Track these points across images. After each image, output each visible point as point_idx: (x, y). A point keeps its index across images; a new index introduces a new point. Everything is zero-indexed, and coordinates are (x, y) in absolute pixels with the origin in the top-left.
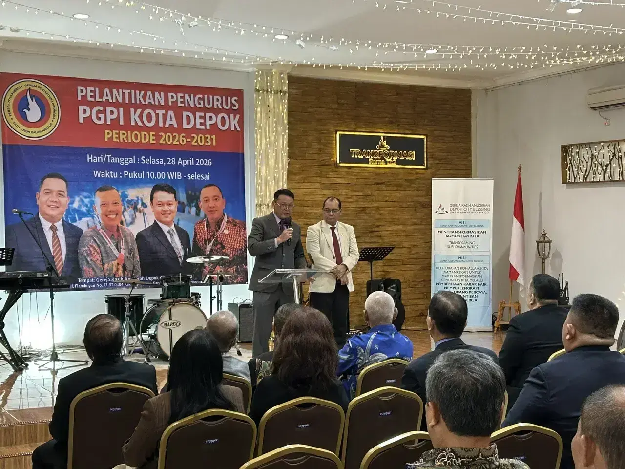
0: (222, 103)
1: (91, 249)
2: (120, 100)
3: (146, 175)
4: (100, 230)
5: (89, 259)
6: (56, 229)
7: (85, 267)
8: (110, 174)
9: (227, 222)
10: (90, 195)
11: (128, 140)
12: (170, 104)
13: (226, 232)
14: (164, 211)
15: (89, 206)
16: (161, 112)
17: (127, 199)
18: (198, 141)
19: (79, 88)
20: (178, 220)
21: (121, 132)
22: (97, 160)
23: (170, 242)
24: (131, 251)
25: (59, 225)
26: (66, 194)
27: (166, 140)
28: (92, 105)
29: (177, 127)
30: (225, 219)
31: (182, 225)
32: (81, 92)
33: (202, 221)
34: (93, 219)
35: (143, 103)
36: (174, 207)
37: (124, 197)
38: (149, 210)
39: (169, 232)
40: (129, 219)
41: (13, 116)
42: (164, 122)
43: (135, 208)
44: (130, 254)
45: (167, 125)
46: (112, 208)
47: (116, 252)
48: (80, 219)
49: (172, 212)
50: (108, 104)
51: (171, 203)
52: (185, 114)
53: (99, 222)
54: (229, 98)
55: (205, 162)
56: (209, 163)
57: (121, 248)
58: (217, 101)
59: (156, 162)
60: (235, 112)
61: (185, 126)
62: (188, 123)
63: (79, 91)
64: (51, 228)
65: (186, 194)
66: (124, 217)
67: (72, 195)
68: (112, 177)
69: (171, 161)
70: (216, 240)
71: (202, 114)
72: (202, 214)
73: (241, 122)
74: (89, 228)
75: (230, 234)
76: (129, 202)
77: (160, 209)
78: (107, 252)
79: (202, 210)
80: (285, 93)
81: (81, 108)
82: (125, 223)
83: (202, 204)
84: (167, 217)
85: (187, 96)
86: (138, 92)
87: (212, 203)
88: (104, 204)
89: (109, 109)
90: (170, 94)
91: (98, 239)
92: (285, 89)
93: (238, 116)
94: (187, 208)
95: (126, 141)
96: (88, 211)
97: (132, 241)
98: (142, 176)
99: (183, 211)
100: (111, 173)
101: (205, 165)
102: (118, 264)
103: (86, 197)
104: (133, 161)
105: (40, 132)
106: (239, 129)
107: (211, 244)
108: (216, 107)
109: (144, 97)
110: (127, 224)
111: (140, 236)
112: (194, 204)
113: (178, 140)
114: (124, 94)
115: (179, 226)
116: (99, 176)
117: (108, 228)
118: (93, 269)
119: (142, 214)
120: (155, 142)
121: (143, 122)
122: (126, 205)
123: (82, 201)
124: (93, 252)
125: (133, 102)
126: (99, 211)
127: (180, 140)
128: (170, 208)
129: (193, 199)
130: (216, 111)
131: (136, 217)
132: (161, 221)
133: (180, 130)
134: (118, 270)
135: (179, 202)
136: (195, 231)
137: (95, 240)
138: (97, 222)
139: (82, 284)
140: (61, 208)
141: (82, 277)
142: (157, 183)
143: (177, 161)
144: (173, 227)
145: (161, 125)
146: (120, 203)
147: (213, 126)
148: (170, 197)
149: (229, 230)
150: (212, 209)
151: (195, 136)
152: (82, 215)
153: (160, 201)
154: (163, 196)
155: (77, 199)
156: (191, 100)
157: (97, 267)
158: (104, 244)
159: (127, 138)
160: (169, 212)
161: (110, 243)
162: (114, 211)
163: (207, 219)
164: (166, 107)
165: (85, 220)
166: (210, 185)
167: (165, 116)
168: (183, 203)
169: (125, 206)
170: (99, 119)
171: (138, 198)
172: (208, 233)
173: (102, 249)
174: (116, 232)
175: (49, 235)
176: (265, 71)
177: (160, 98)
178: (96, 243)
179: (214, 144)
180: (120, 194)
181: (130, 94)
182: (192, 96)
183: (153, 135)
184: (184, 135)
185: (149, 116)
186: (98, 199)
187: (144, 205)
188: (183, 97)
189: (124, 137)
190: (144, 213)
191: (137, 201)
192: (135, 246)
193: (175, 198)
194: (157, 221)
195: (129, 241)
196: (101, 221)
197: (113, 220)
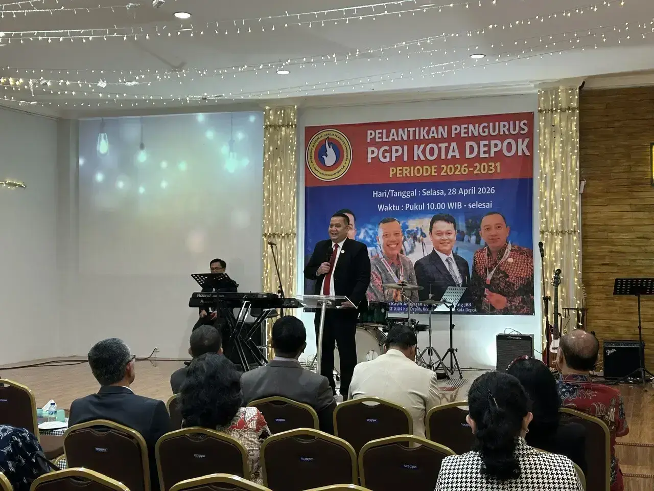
0: (509, 130)
1: (374, 276)
2: (405, 138)
3: (426, 207)
4: (381, 258)
5: (371, 285)
7: (368, 292)
8: (392, 208)
9: (512, 250)
10: (373, 226)
11: (410, 174)
12: (453, 136)
13: (511, 260)
14: (443, 240)
15: (373, 236)
16: (443, 145)
17: (407, 230)
18: (480, 170)
19: (369, 132)
20: (457, 249)
21: (405, 168)
22: (381, 195)
23: (448, 270)
24: (409, 278)
26: (354, 227)
27: (446, 171)
28: (379, 145)
30: (510, 247)
32: (370, 134)
33: (483, 250)
34: (376, 248)
35: (427, 138)
36: (453, 237)
37: (405, 227)
39: (447, 260)
40: (408, 249)
41: (314, 162)
42: (447, 155)
43: (415, 238)
44: (409, 281)
45: (449, 157)
46: (393, 238)
47: (395, 279)
49: (451, 241)
50: (394, 143)
51: (449, 232)
52: (468, 144)
53: (381, 251)
54: (517, 123)
55: (487, 190)
56: (492, 190)
57: (400, 275)
58: (504, 127)
59: (437, 193)
60: (523, 137)
61: (468, 156)
62: (471, 152)
63: (369, 134)
65: (466, 223)
66: (404, 247)
68: (394, 210)
69: (452, 191)
70: (498, 269)
71: (486, 142)
72: (483, 243)
73: (530, 146)
74: (373, 256)
75: (515, 262)
76: (409, 232)
77: (438, 238)
78: (387, 279)
79: (482, 238)
80: (573, 109)
81: (370, 150)
82: (404, 252)
83: (482, 232)
84: (446, 246)
85: (471, 127)
86: (421, 129)
87: (493, 232)
88: (387, 235)
89: (394, 148)
90: (454, 127)
91: (380, 267)
92: (574, 104)
93: (527, 140)
95: (409, 175)
96: (372, 241)
97: (410, 269)
98: (422, 207)
100: (394, 206)
101: (487, 193)
103: (370, 229)
104: (414, 193)
105: (335, 174)
106: (528, 153)
107: (492, 272)
108: (502, 133)
109: (428, 133)
111: (418, 263)
112: (474, 233)
113: (460, 171)
114: (409, 131)
115: (459, 255)
116: (383, 210)
117: (388, 257)
118: (375, 294)
119: (421, 243)
120: (436, 174)
121: (425, 157)
123: (367, 232)
125: (417, 138)
126: (381, 241)
127: (462, 170)
128: (448, 236)
129: (474, 227)
130: (502, 138)
131: (415, 245)
132: (438, 250)
133: (463, 160)
134: (397, 295)
135: (458, 231)
136: (474, 260)
137: (377, 268)
138: (379, 252)
142: (437, 213)
143: (457, 191)
144: (451, 255)
145: (443, 157)
146: (401, 234)
147: (499, 153)
148: (448, 226)
149: (514, 259)
150: (493, 237)
151: (477, 164)
153: (440, 231)
154: (442, 226)
155: (363, 231)
156: (474, 130)
157: (378, 292)
158: (385, 271)
159: (410, 173)
160: (448, 241)
161: (391, 271)
162: (394, 241)
163: (488, 248)
164: (449, 140)
166: (492, 213)
167: (447, 149)
168: (463, 232)
169: (405, 237)
170: (385, 157)
171: (417, 228)
172: (488, 262)
174: (396, 261)
177: (443, 131)
179: (499, 171)
180: (401, 225)
181: (414, 132)
182: (477, 125)
183: (435, 168)
184: (466, 165)
185: (432, 150)
186: (381, 230)
187: (424, 235)
188: (468, 128)
189: (407, 172)
190: (423, 243)
191: (417, 231)
192: (414, 274)
193: (455, 227)
194: (436, 251)
195: (408, 269)
196: (383, 251)
197: (393, 249)
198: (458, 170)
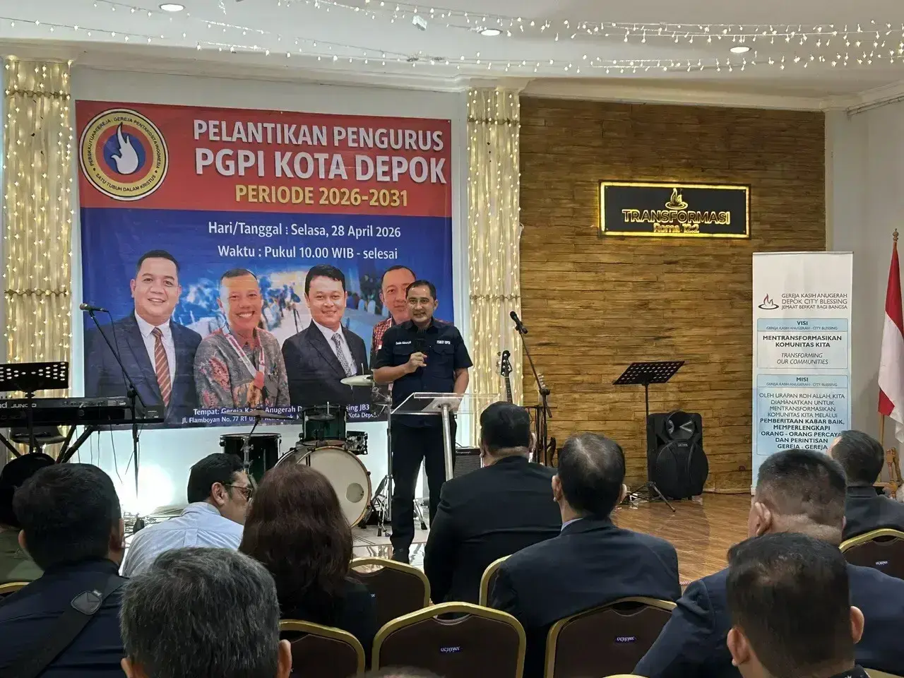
0: (417, 142)
1: (214, 364)
2: (259, 139)
3: (298, 253)
4: (227, 336)
5: (210, 380)
6: (161, 335)
7: (204, 392)
8: (243, 252)
10: (212, 282)
11: (270, 198)
12: (336, 144)
14: (326, 307)
15: (211, 298)
16: (322, 157)
17: (269, 289)
18: (379, 199)
19: (197, 122)
20: (348, 320)
21: (261, 188)
22: (223, 229)
23: (335, 353)
24: (275, 368)
25: (165, 327)
26: (176, 282)
27: (330, 197)
28: (216, 147)
29: (346, 178)
31: (352, 329)
32: (199, 127)
33: (385, 322)
34: (217, 319)
35: (295, 142)
36: (341, 301)
37: (264, 285)
38: (302, 306)
39: (333, 339)
40: (272, 320)
41: (96, 166)
42: (327, 172)
43: (282, 303)
44: (274, 372)
45: (331, 176)
46: (246, 302)
47: (251, 369)
48: (197, 319)
49: (338, 308)
50: (239, 145)
51: (336, 294)
52: (359, 158)
53: (227, 324)
54: (429, 133)
55: (390, 231)
56: (396, 233)
57: (259, 363)
58: (409, 138)
59: (314, 232)
60: (438, 154)
61: (360, 177)
62: (365, 172)
63: (196, 126)
64: (153, 332)
65: (360, 280)
66: (265, 317)
67: (185, 282)
68: (246, 255)
69: (338, 230)
71: (386, 158)
73: (447, 171)
74: (210, 332)
76: (271, 293)
77: (319, 303)
78: (238, 370)
79: (384, 306)
80: (515, 123)
81: (199, 152)
82: (265, 326)
83: (385, 296)
84: (331, 316)
85: (362, 132)
86: (286, 126)
87: (400, 295)
88: (235, 297)
89: (241, 153)
90: (336, 129)
91: (225, 350)
92: (516, 117)
93: (442, 161)
94: (361, 302)
95: (268, 201)
96: (210, 306)
97: (276, 352)
98: (292, 254)
99: (356, 307)
100: (245, 249)
101: (390, 236)
102: (255, 387)
103: (206, 287)
104: (278, 230)
105: (138, 188)
106: (443, 181)
108: (407, 147)
109: (296, 134)
110: (269, 326)
111: (288, 344)
112: (372, 296)
113: (349, 199)
114: (265, 129)
115: (350, 329)
116: (226, 254)
117: (240, 334)
118: (217, 396)
119: (292, 311)
120: (312, 202)
121: (294, 172)
122: (268, 298)
123: (200, 291)
124: (217, 369)
125: (279, 141)
126: (226, 307)
127: (353, 198)
128: (334, 301)
129: (372, 288)
130: (408, 153)
131: (282, 316)
132: (320, 323)
133: (352, 183)
134: (254, 396)
135: (349, 294)
136: (374, 338)
137: (220, 351)
138: (223, 324)
139: (198, 417)
140: (168, 303)
141: (199, 407)
142: (316, 264)
143: (346, 231)
144: (340, 331)
145: (322, 176)
146: (259, 295)
147: (405, 176)
148: (336, 286)
150: (401, 304)
151: (375, 191)
152: (200, 313)
153: (321, 292)
154: (325, 284)
155: (193, 289)
156: (369, 138)
157: (222, 391)
158: (234, 357)
159: (270, 196)
160: (334, 309)
161: (243, 356)
162: (248, 308)
163: (393, 320)
164: (330, 149)
165: (205, 320)
166: (398, 267)
167: (328, 163)
168: (356, 295)
169: (265, 300)
170: (227, 168)
171: (285, 286)
173: (231, 364)
174: (252, 339)
175: (150, 343)
176: (483, 90)
177: (319, 135)
178: (221, 354)
179: (405, 204)
180: (258, 281)
181: (274, 130)
182: (371, 130)
183: (310, 192)
184: (358, 190)
185: (304, 162)
186: (225, 288)
187: (296, 298)
188: (357, 133)
189: (265, 195)
190: (294, 310)
191: (285, 291)
192: (281, 360)
193: (344, 286)
194: (315, 323)
195: (273, 353)
196: (229, 323)
197: (247, 320)
198: (346, 197)
